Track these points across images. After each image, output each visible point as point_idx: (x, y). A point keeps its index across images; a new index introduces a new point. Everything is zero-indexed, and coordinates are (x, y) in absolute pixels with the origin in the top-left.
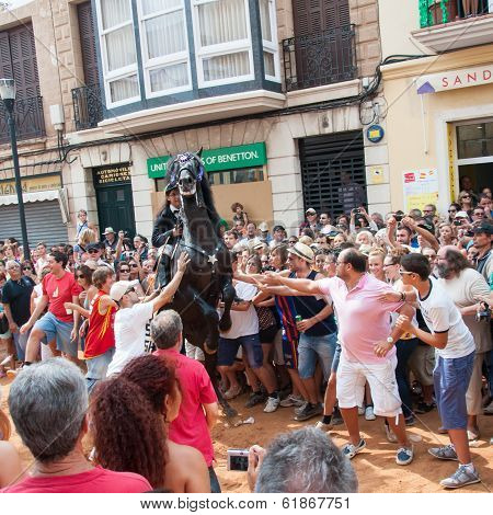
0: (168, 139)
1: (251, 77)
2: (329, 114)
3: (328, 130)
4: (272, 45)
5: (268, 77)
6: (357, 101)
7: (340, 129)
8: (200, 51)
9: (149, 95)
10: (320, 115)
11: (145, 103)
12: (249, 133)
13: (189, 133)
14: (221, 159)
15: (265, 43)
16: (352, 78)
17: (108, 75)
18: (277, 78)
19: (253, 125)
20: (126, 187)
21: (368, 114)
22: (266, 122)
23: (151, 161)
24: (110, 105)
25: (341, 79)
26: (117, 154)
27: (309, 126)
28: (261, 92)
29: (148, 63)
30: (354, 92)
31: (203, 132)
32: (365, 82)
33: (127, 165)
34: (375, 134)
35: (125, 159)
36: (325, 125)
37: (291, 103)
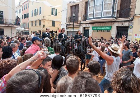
0: (96, 24)
1: (111, 16)
2: (123, 23)
3: (123, 25)
4: (115, 11)
5: (114, 16)
6: (129, 21)
7: (125, 25)
8: (103, 11)
9: (94, 17)
10: (122, 23)
11: (94, 18)
12: (109, 24)
13: (100, 23)
14: (104, 28)
15: (114, 10)
16: (129, 17)
17: (89, 13)
18: (116, 16)
19: (110, 23)
20: (88, 31)
21: (130, 24)
22: (112, 23)
23: (93, 27)
24: (88, 18)
25: (127, 17)
26: (88, 25)
27: (119, 25)
28: (112, 18)
29: (95, 12)
30: (129, 20)
31: (102, 24)
32: (131, 18)
33: (89, 27)
34: (131, 27)
35: (89, 26)
36: (122, 25)
37: (117, 20)
